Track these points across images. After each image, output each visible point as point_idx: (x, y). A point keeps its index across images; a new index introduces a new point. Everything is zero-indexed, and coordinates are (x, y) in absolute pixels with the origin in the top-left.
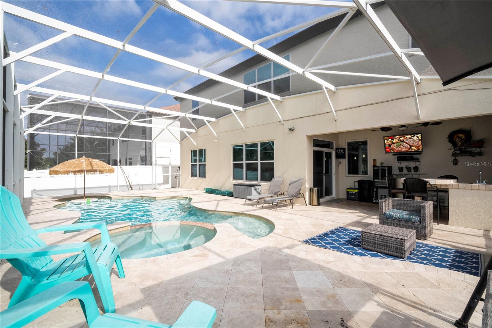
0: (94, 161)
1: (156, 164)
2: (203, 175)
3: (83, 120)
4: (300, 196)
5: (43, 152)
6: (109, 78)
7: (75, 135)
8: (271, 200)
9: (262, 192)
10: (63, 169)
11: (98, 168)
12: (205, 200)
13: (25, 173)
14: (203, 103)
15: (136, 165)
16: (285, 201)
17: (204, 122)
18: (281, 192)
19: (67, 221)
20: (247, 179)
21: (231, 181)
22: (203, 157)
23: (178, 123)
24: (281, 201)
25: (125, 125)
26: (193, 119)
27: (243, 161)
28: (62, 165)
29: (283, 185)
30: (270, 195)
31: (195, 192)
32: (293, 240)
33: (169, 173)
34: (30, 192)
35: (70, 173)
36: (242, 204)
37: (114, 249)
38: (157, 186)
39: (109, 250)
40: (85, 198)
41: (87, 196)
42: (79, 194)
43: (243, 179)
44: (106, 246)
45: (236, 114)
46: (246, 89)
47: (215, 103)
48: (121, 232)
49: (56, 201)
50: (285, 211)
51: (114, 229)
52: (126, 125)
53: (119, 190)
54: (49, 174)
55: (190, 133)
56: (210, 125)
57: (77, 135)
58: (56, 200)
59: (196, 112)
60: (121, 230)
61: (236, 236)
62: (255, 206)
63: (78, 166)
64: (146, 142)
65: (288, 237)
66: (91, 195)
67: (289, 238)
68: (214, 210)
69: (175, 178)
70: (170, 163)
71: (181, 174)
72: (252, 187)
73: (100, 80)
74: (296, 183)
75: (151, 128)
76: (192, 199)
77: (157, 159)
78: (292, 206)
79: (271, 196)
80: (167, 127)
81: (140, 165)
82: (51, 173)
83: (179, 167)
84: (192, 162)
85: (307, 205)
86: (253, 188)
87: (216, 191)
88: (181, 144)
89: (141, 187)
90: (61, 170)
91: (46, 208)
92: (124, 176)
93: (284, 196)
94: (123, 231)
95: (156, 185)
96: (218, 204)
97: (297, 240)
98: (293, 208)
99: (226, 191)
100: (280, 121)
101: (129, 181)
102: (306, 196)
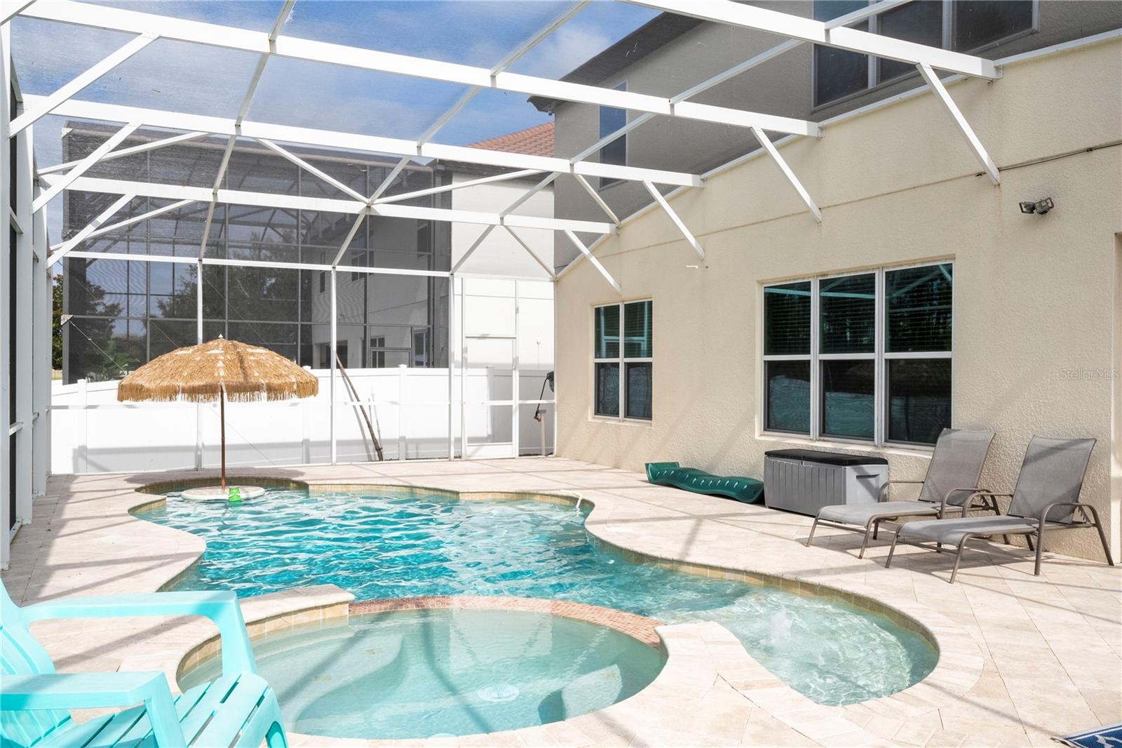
0: (253, 354)
1: (464, 364)
2: (640, 408)
3: (218, 205)
4: (1077, 517)
5: (113, 320)
6: (292, 46)
7: (194, 260)
8: (932, 528)
9: (895, 489)
10: (158, 382)
11: (265, 377)
12: (643, 511)
13: (53, 394)
14: (640, 113)
15: (397, 366)
16: (1005, 536)
17: (647, 192)
18: (983, 497)
19: (161, 565)
20: (825, 431)
21: (757, 437)
22: (643, 336)
23: (546, 198)
24: (979, 536)
25: (354, 217)
26: (605, 182)
27: (808, 352)
28: (154, 367)
29: (993, 463)
30: (928, 508)
31: (609, 477)
32: (1020, 728)
33: (511, 399)
34: (71, 454)
35: (179, 396)
36: (798, 540)
37: (262, 697)
38: (468, 449)
39: (243, 701)
40: (223, 481)
41: (232, 478)
42: (209, 470)
43: (806, 431)
44: (236, 684)
45: (778, 149)
46: (820, 38)
47: (688, 110)
48: (317, 622)
49: (138, 490)
50: (993, 584)
51: (296, 612)
52: (356, 216)
53: (334, 459)
54: (118, 399)
55: (588, 238)
56: (668, 201)
57: (200, 261)
58: (139, 486)
59: (614, 154)
60: (319, 615)
61: (747, 686)
62: (857, 552)
63: (201, 370)
64: (429, 277)
65: (997, 713)
66: (244, 474)
67: (1004, 715)
68: (676, 558)
69: (536, 417)
70: (516, 360)
71: (555, 401)
72: (847, 467)
73: (264, 56)
74: (1054, 459)
75: (447, 225)
76: (592, 505)
77: (471, 343)
78: (1034, 564)
79: (934, 511)
80: (502, 219)
81: (410, 366)
82: (124, 393)
83: (551, 377)
84: (598, 353)
85: (1111, 563)
86: (850, 472)
87: (692, 477)
88: (556, 282)
89: (414, 450)
90: (152, 386)
91: (107, 514)
92: (354, 407)
93: (998, 513)
94: (324, 620)
95: (465, 442)
96: (694, 532)
97: (1041, 730)
98: (1037, 572)
99: (732, 479)
100: (981, 170)
101: (369, 426)
102: (1109, 520)
